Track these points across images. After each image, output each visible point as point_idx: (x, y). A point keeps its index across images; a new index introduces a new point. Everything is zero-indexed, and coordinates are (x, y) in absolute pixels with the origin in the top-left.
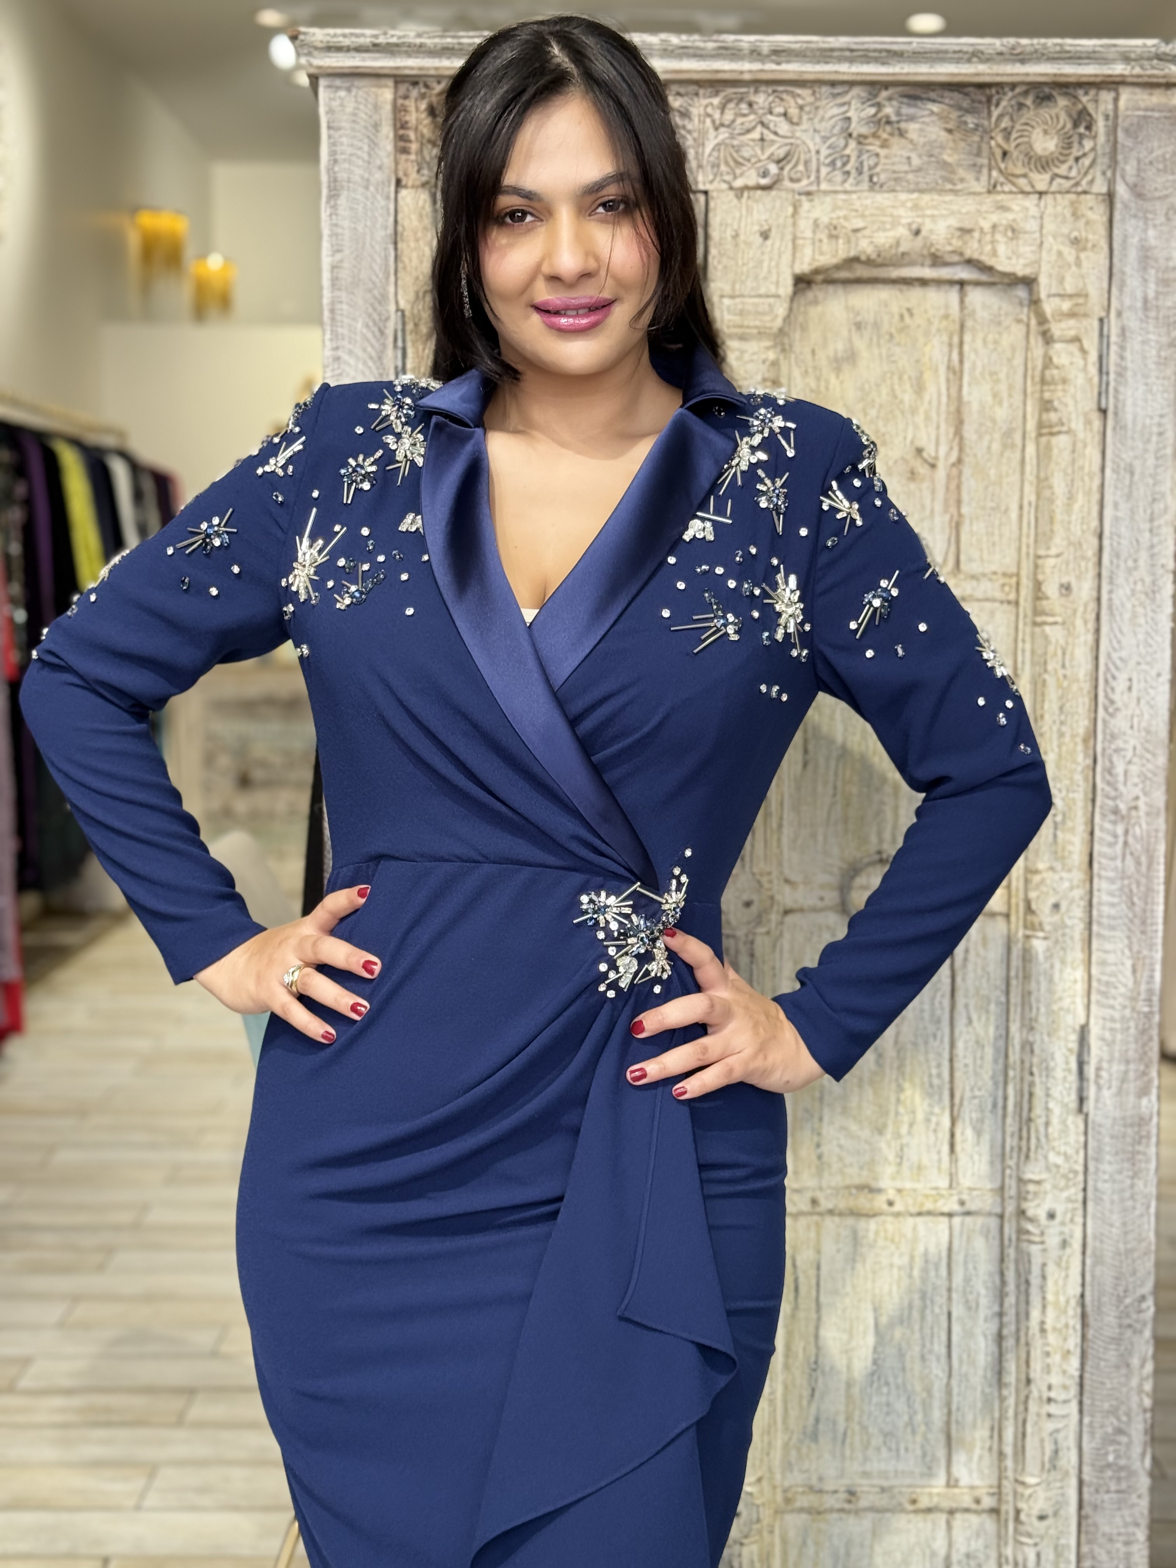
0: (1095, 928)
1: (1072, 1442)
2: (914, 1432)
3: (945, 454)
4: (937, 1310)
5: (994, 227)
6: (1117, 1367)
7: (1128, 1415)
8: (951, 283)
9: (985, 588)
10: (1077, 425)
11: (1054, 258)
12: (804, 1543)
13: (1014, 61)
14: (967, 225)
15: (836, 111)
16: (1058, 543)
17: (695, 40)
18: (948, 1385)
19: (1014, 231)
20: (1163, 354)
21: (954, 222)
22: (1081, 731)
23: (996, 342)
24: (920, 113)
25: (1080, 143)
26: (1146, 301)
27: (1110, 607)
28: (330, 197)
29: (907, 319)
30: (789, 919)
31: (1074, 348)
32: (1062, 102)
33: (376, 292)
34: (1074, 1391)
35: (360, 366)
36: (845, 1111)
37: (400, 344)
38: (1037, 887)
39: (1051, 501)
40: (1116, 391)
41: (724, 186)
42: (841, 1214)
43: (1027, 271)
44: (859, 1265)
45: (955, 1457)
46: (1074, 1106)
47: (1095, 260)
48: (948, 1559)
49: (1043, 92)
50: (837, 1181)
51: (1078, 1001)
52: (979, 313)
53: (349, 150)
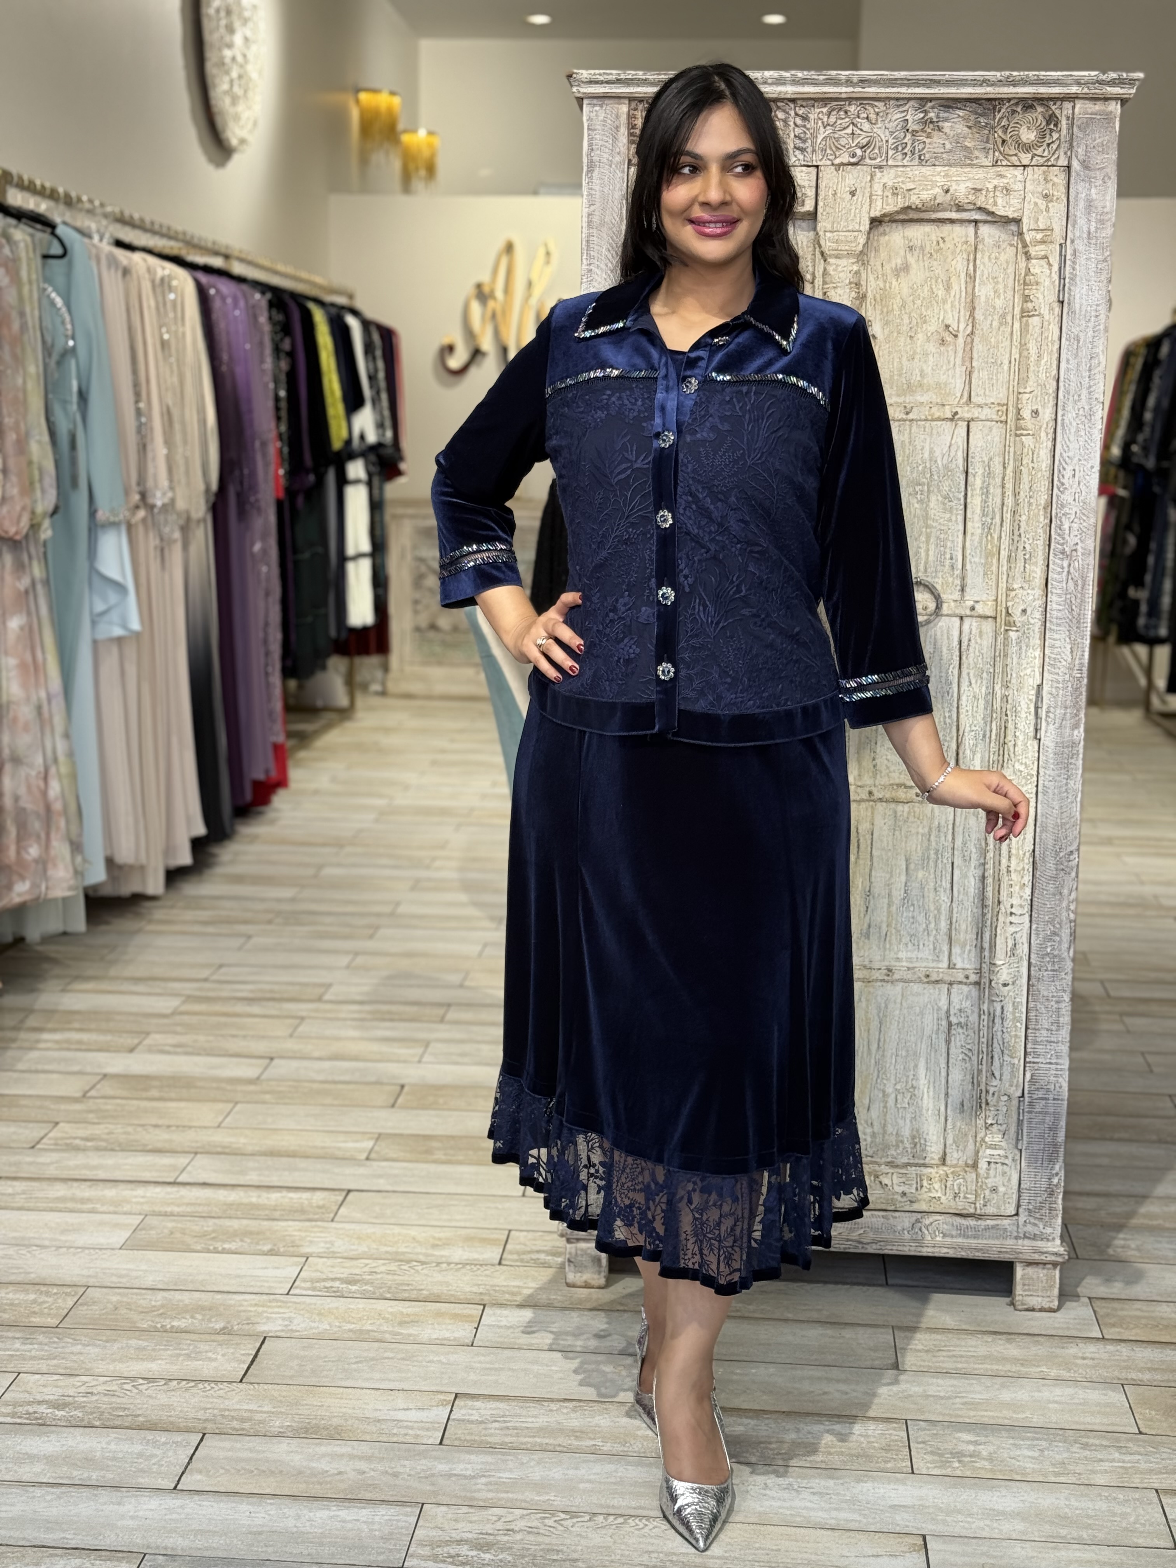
0: (1048, 625)
1: (1025, 939)
2: (928, 934)
3: (963, 329)
4: (945, 861)
5: (995, 187)
6: (1054, 895)
7: (1060, 924)
8: (970, 221)
9: (986, 413)
10: (1045, 311)
11: (1032, 206)
13: (1009, 85)
14: (978, 186)
15: (899, 115)
16: (1031, 385)
18: (951, 907)
19: (1008, 190)
20: (1099, 266)
21: (970, 184)
22: (1043, 502)
23: (996, 258)
24: (951, 116)
25: (1051, 135)
26: (1089, 233)
27: (1063, 425)
28: (588, 172)
29: (942, 245)
31: (1043, 262)
32: (1040, 109)
33: (614, 229)
34: (1027, 908)
38: (1013, 599)
39: (1028, 358)
40: (1070, 289)
41: (829, 163)
42: (887, 801)
43: (1015, 215)
44: (897, 833)
45: (953, 951)
46: (1032, 734)
47: (1058, 209)
48: (948, 1012)
49: (1028, 104)
50: (885, 781)
51: (1037, 670)
52: (987, 240)
53: (601, 143)
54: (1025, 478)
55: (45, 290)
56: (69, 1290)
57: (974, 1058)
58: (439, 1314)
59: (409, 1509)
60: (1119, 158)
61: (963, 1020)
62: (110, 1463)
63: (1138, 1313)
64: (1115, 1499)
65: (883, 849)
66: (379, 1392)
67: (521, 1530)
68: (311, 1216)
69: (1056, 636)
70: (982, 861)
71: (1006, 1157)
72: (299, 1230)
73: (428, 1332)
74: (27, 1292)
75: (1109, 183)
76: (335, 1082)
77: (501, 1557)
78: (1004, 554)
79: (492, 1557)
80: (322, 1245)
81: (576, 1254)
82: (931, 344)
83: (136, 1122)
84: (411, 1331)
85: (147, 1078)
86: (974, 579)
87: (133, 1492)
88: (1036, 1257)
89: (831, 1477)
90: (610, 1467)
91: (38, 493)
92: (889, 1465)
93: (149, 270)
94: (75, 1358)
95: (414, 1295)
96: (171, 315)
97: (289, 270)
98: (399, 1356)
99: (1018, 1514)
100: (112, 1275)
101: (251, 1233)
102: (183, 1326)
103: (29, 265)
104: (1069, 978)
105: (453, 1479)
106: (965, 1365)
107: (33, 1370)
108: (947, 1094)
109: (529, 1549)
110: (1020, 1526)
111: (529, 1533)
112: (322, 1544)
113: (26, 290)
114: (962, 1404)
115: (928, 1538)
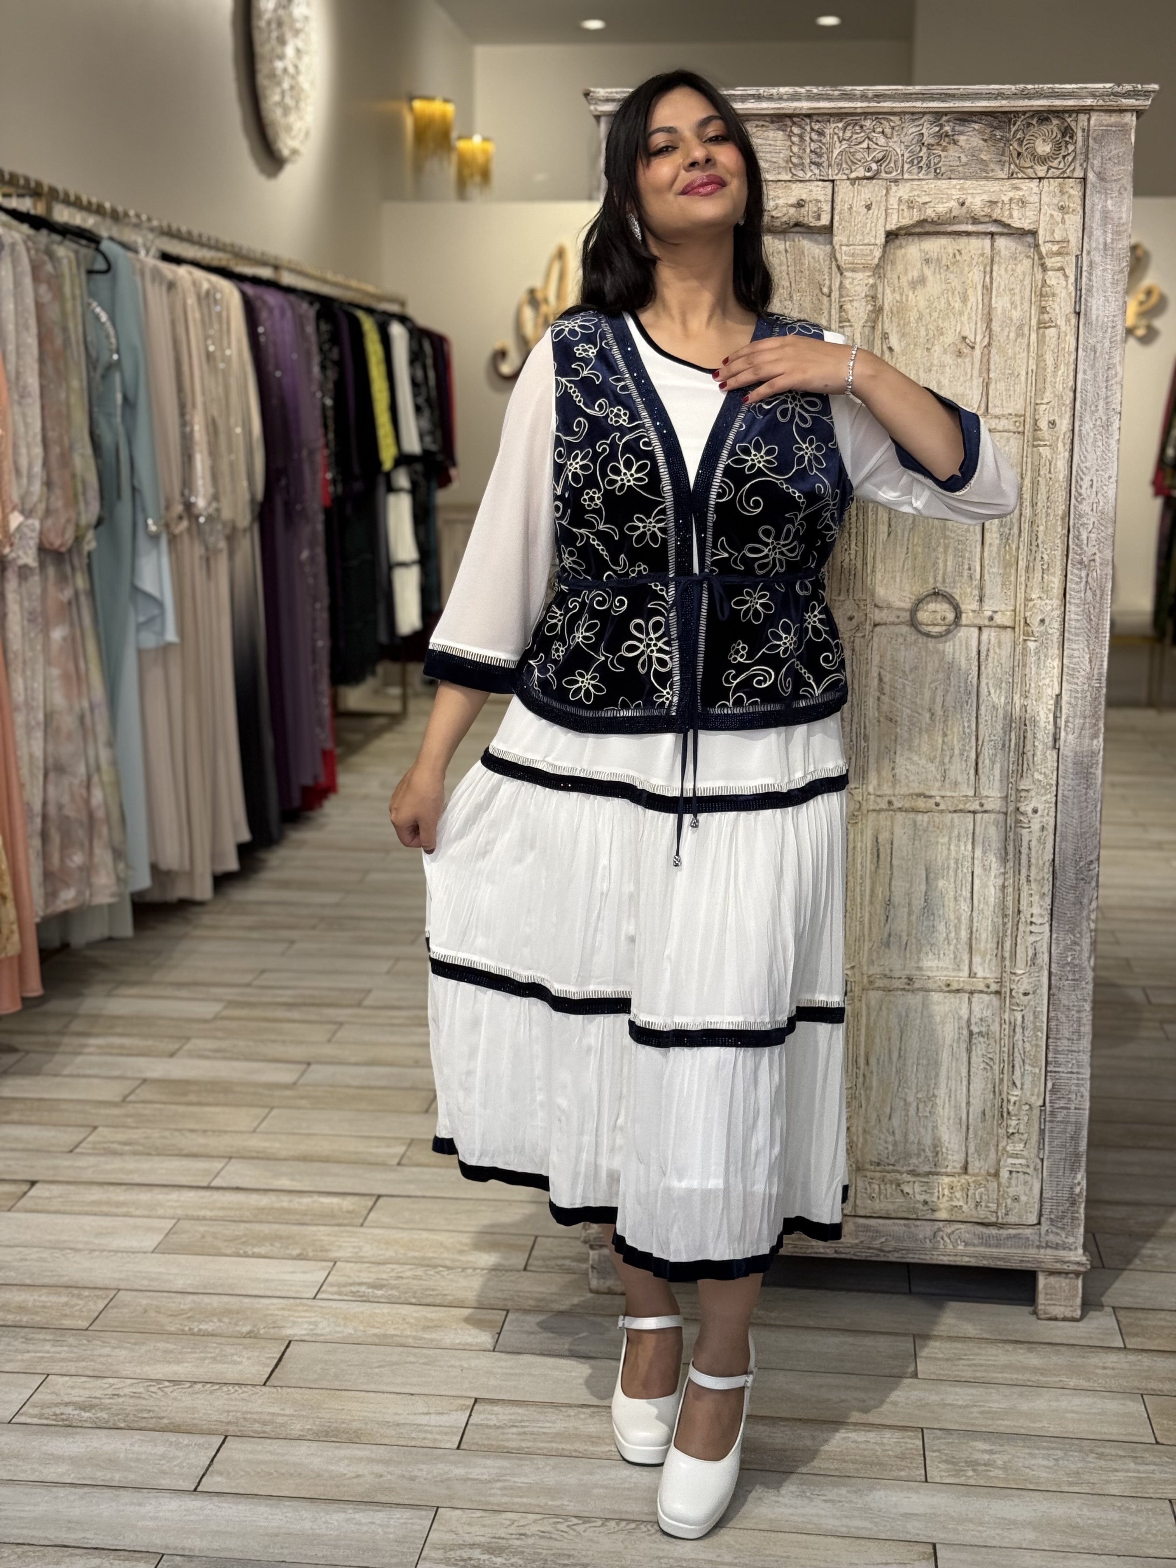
0: (1067, 635)
1: (1045, 949)
2: (949, 943)
3: (980, 340)
4: (965, 870)
5: (1011, 200)
6: (1074, 904)
7: (1080, 933)
8: (986, 234)
9: (1003, 424)
10: (1061, 322)
11: (1048, 218)
12: (881, 1008)
13: (1024, 99)
14: (994, 199)
15: (914, 130)
16: (1048, 396)
17: (827, 90)
18: (971, 915)
19: (1023, 203)
20: (1116, 277)
21: (986, 197)
22: (1060, 512)
23: (1013, 270)
24: (967, 129)
25: (1066, 147)
26: (1105, 244)
27: (1080, 435)
29: (958, 257)
30: (877, 629)
31: (1059, 274)
32: (1055, 122)
34: (1047, 918)
36: (910, 749)
38: (1031, 609)
39: (1045, 369)
40: (1086, 300)
41: (845, 177)
42: (906, 811)
43: (1031, 227)
44: (917, 842)
45: (974, 960)
46: (1051, 744)
47: (1074, 220)
48: (969, 1021)
49: (1043, 116)
50: (904, 791)
51: (1055, 680)
52: (1003, 252)
54: (1043, 489)
55: (89, 305)
56: (99, 1293)
57: (996, 1067)
59: (424, 1513)
60: (1135, 170)
61: (984, 1029)
62: (133, 1464)
63: (1161, 1323)
64: (1128, 1509)
65: (903, 859)
66: (400, 1396)
67: (533, 1535)
68: (340, 1221)
69: (1075, 646)
70: (1002, 870)
71: (1028, 1166)
72: (329, 1235)
73: (450, 1338)
74: (59, 1295)
75: (1125, 195)
76: (370, 1088)
77: (513, 1560)
78: (1022, 564)
79: (504, 1561)
80: (350, 1250)
81: (600, 1260)
82: (948, 356)
83: (173, 1126)
84: (434, 1336)
85: (187, 1082)
86: (993, 588)
87: (154, 1493)
88: (1058, 1266)
89: (844, 1485)
91: (82, 505)
92: (903, 1474)
93: (195, 284)
94: (103, 1360)
95: (438, 1301)
96: (216, 326)
97: (339, 279)
98: (422, 1361)
99: (1030, 1523)
100: (144, 1278)
101: (281, 1238)
102: (210, 1329)
103: (72, 281)
104: (1090, 987)
106: (984, 1374)
107: (63, 1371)
108: (968, 1103)
109: (540, 1554)
110: (1030, 1535)
111: (541, 1537)
112: (336, 1547)
113: (69, 306)
114: (980, 1413)
115: (938, 1546)
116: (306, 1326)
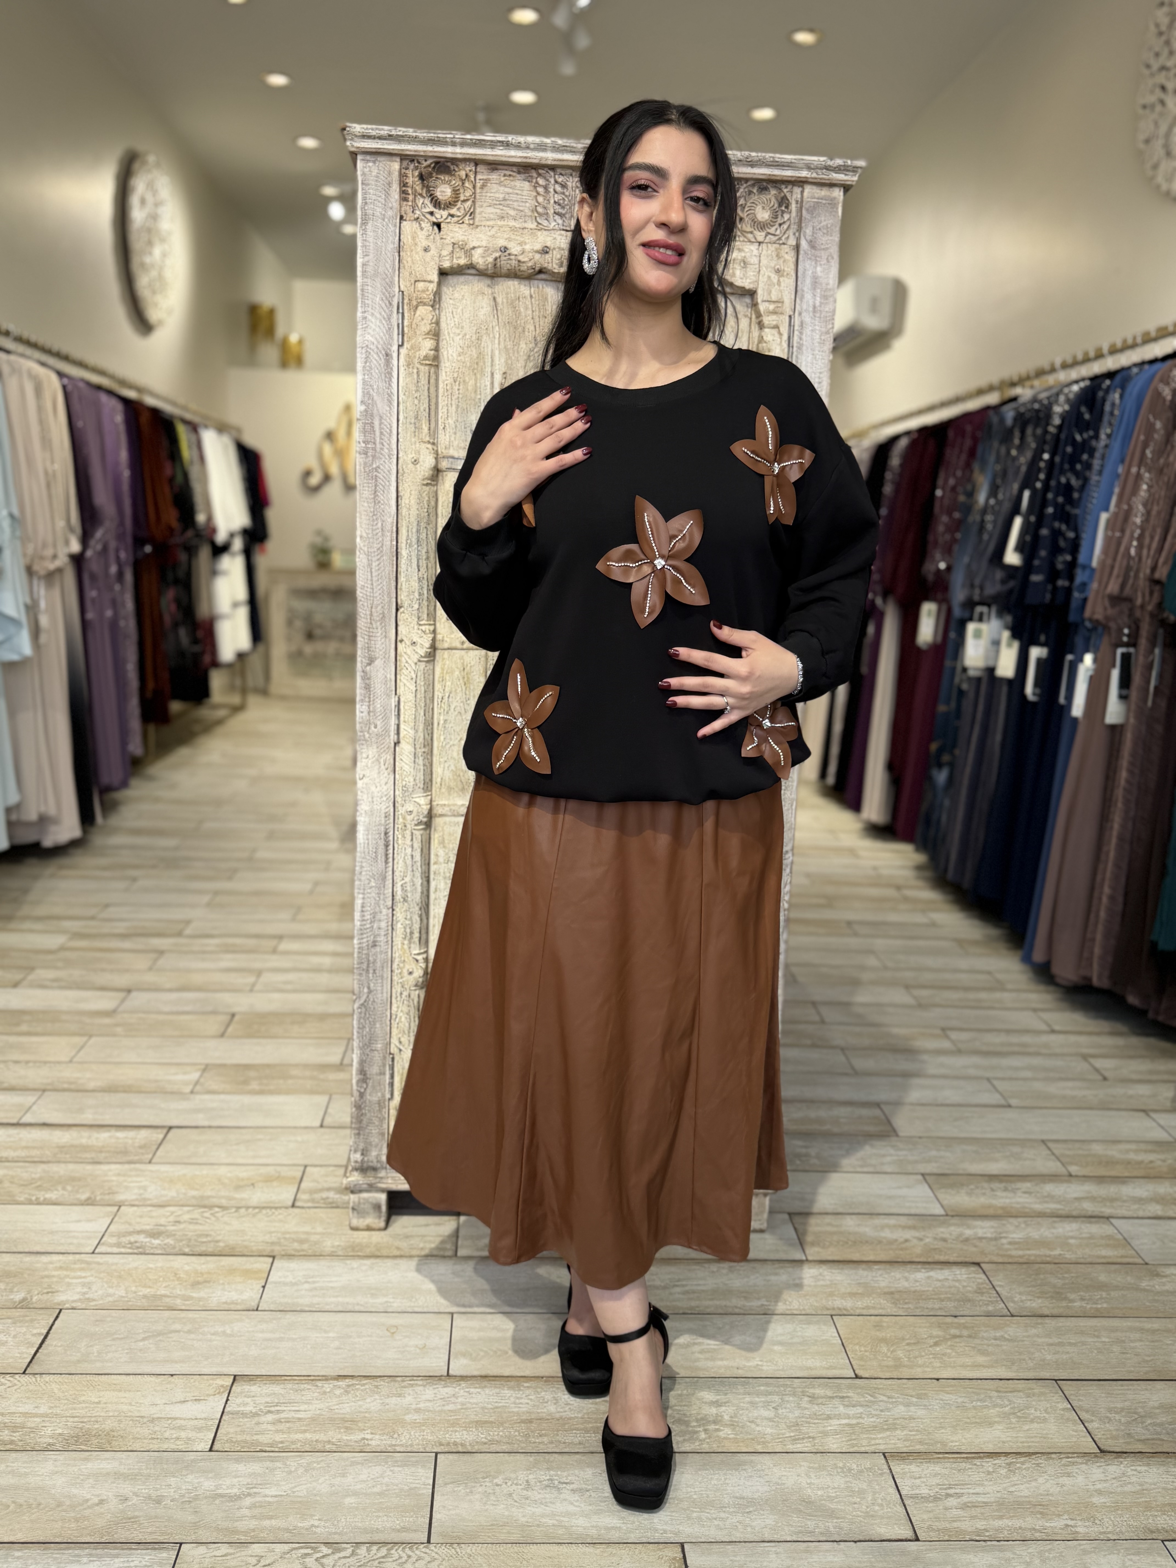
11: (766, 280)
13: (747, 166)
19: (745, 263)
20: (823, 338)
23: (733, 327)
25: (782, 216)
26: (814, 307)
28: (362, 224)
31: (775, 331)
32: (773, 191)
33: (387, 280)
35: (378, 323)
37: (401, 311)
40: (797, 357)
43: (751, 286)
47: (788, 283)
49: (763, 185)
53: (374, 197)
58: (232, 1271)
60: (841, 241)
63: (829, 1229)
64: (850, 1470)
66: (159, 1380)
68: (131, 1158)
72: (119, 1175)
73: (218, 1295)
75: (832, 262)
76: (176, 1013)
80: (136, 1191)
81: (359, 1203)
84: (202, 1294)
85: (22, 1012)
90: (377, 1470)
95: (210, 1248)
98: (186, 1329)
99: (766, 1502)
101: (72, 1179)
105: (217, 1502)
106: (697, 1303)
110: (770, 1520)
114: (702, 1352)
115: (686, 1546)
116: (79, 1289)
